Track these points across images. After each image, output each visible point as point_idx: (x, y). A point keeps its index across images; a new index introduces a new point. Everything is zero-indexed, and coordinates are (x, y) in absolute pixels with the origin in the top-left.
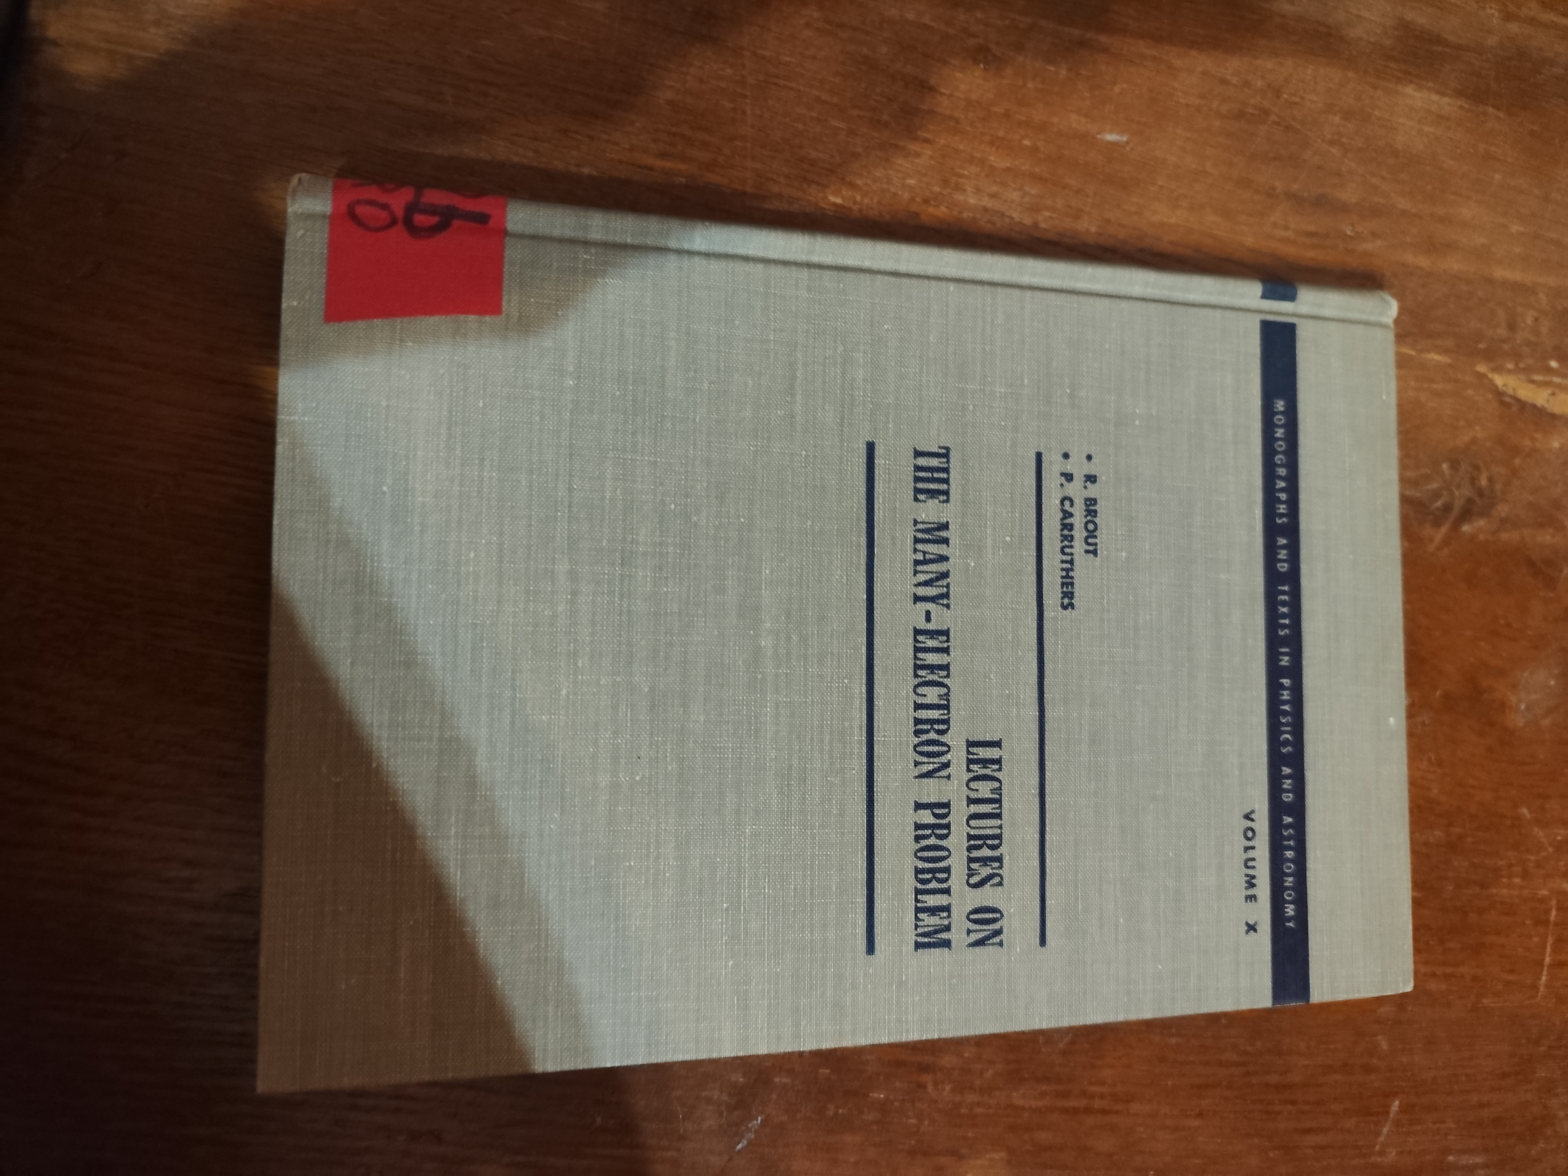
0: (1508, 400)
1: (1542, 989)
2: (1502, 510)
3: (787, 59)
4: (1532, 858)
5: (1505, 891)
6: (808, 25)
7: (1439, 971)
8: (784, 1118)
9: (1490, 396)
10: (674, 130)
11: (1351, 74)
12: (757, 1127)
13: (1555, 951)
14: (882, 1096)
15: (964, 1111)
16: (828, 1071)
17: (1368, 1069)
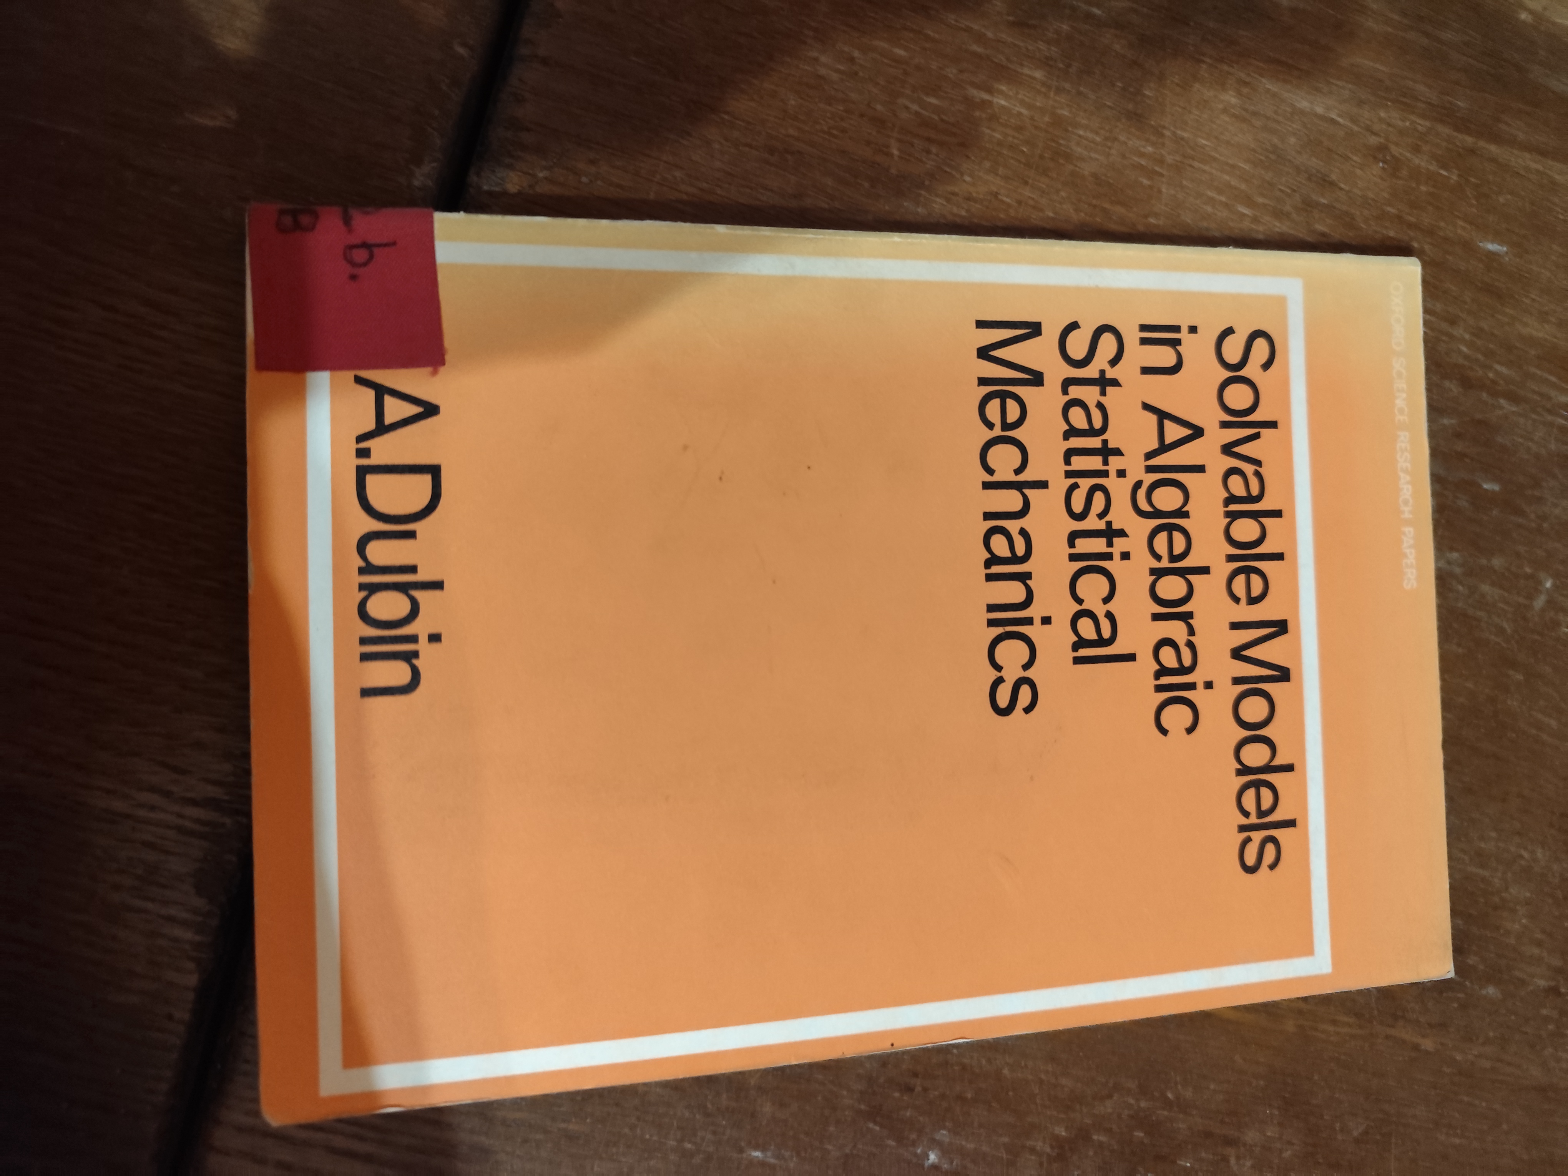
3: (1204, 142)
6: (1225, 111)
10: (1094, 202)
16: (1141, 1134)
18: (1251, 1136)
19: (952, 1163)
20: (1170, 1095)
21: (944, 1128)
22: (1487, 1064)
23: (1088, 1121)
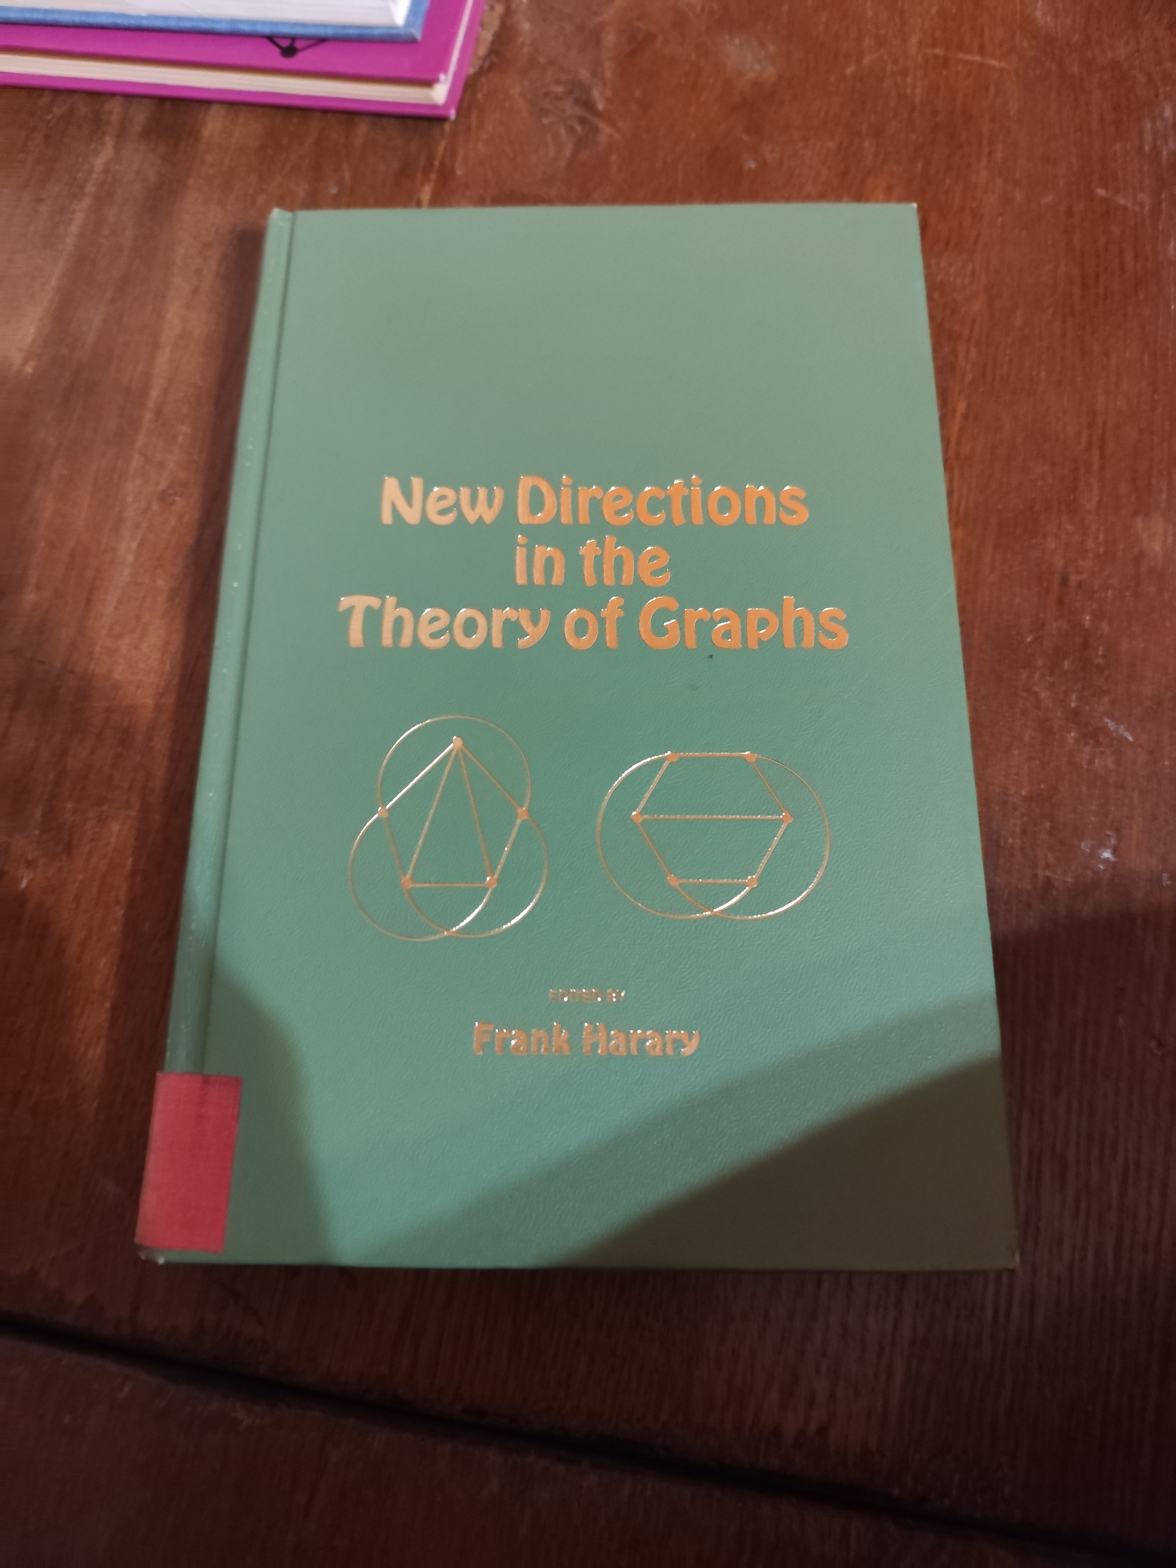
0: (487, 65)
1: (1003, 65)
2: (584, 74)
4: (889, 67)
5: (918, 91)
6: (137, 648)
7: (985, 150)
8: (1106, 700)
9: (483, 80)
11: (191, 182)
12: (1113, 724)
13: (969, 51)
14: (1088, 618)
15: (1101, 550)
16: (1066, 663)
17: (1069, 212)
18: (1059, 563)
19: (1109, 836)
20: (1029, 639)
21: (1080, 845)
22: (973, 351)
23: (1059, 714)
